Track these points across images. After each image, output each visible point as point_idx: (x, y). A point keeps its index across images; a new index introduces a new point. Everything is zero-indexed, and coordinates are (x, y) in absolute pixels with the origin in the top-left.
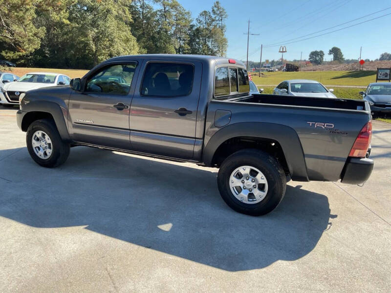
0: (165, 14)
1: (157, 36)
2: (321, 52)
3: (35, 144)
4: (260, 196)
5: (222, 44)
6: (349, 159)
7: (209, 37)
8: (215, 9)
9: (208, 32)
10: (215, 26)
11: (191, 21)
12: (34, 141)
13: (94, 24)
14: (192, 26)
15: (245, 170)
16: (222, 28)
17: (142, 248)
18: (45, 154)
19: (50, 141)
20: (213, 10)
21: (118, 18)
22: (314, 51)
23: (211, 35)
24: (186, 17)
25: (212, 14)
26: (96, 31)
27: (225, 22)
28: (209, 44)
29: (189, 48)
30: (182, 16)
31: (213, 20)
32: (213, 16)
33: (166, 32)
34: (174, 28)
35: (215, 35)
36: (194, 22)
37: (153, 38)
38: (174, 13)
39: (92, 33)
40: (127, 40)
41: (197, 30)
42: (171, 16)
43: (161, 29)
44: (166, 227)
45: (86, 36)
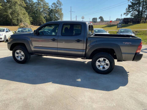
0: (38, 4)
1: (36, 12)
2: (96, 18)
3: (16, 55)
4: (107, 67)
5: (61, 15)
6: (136, 53)
7: (56, 13)
8: (58, 2)
9: (56, 11)
10: (58, 9)
11: (49, 6)
12: (16, 54)
13: (10, 7)
14: (50, 8)
15: (101, 59)
16: (61, 9)
17: (76, 87)
18: (21, 59)
19: (23, 54)
20: (57, 3)
21: (20, 5)
22: (94, 18)
23: (57, 12)
24: (47, 5)
25: (57, 4)
26: (11, 10)
27: (62, 7)
28: (57, 15)
29: (49, 17)
30: (45, 5)
31: (57, 6)
32: (57, 5)
33: (39, 10)
34: (42, 9)
35: (59, 12)
36: (50, 7)
37: (34, 13)
38: (42, 3)
39: (10, 11)
40: (24, 14)
41: (52, 10)
42: (41, 4)
43: (37, 9)
44: (79, 80)
45: (7, 12)
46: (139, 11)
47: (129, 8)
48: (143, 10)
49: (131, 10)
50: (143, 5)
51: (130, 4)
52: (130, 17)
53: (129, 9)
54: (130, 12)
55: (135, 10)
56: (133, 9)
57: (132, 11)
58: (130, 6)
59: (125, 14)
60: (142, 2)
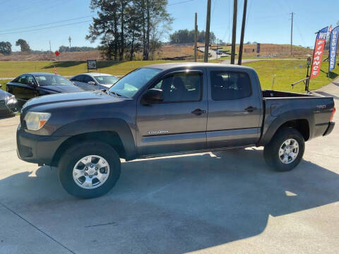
2: (8, 43)
4: (294, 156)
12: (76, 171)
15: (288, 142)
18: (96, 181)
19: (105, 165)
46: (116, 34)
47: (95, 25)
48: (125, 33)
49: (100, 31)
50: (123, 22)
51: (97, 17)
52: (101, 45)
53: (95, 27)
54: (99, 34)
55: (109, 31)
56: (104, 27)
57: (102, 33)
58: (97, 22)
59: (88, 37)
60: (119, 15)
